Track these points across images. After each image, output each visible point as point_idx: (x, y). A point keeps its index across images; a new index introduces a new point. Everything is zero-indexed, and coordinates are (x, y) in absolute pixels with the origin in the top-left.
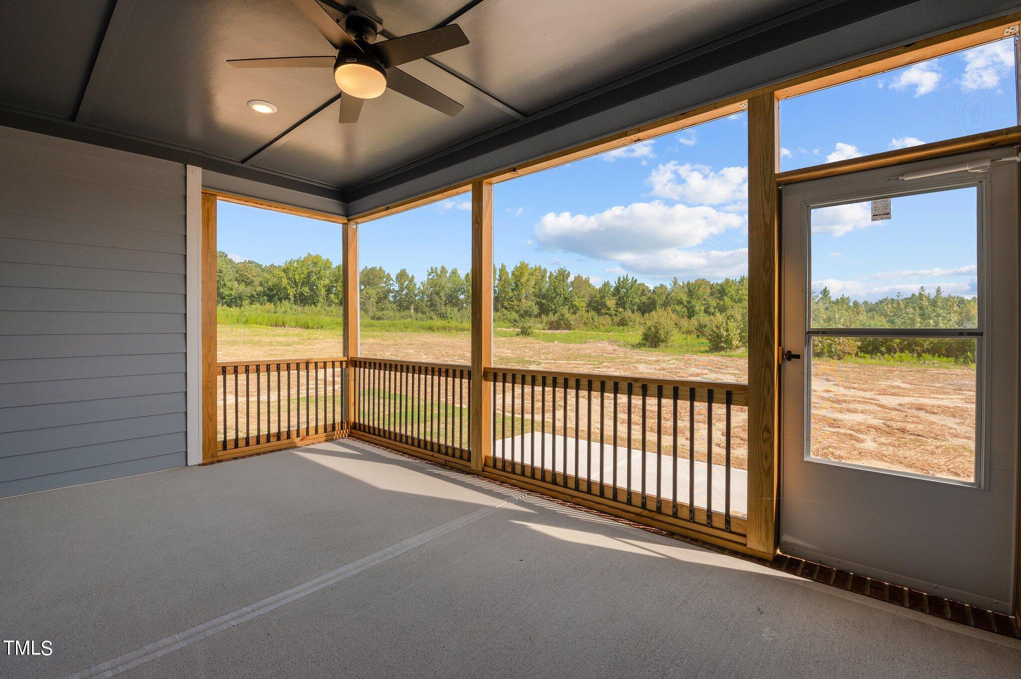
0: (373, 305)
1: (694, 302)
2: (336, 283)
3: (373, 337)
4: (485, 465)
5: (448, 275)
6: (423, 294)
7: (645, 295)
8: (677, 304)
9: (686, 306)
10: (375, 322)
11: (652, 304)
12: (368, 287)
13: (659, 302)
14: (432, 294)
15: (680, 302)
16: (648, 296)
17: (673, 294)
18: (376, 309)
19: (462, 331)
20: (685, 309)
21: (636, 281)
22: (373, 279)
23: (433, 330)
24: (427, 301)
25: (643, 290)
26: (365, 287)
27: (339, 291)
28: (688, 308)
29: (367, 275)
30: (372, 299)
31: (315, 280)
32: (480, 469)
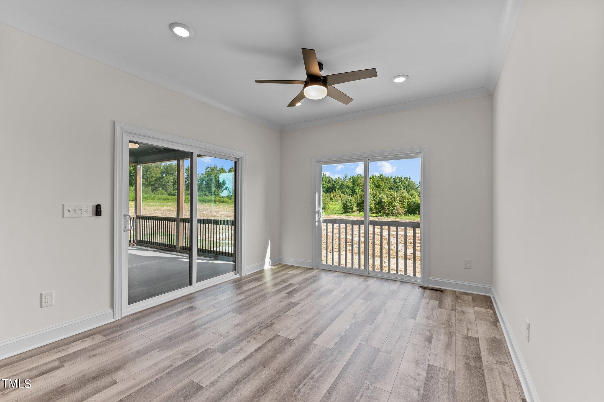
0: (170, 186)
1: (355, 187)
2: (146, 172)
3: (167, 206)
4: (180, 249)
5: (218, 169)
6: (202, 180)
7: (330, 183)
8: (346, 188)
9: (351, 189)
10: (170, 197)
11: (334, 188)
12: (167, 175)
13: (338, 187)
14: (208, 180)
15: (348, 187)
16: (332, 183)
17: (345, 183)
18: (172, 189)
19: (222, 202)
20: (351, 191)
21: (325, 175)
22: (171, 170)
23: (205, 202)
24: (205, 185)
25: (329, 180)
26: (166, 175)
27: (148, 177)
28: (352, 190)
29: (167, 168)
30: (170, 183)
31: (132, 170)
32: (179, 250)
